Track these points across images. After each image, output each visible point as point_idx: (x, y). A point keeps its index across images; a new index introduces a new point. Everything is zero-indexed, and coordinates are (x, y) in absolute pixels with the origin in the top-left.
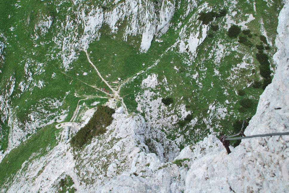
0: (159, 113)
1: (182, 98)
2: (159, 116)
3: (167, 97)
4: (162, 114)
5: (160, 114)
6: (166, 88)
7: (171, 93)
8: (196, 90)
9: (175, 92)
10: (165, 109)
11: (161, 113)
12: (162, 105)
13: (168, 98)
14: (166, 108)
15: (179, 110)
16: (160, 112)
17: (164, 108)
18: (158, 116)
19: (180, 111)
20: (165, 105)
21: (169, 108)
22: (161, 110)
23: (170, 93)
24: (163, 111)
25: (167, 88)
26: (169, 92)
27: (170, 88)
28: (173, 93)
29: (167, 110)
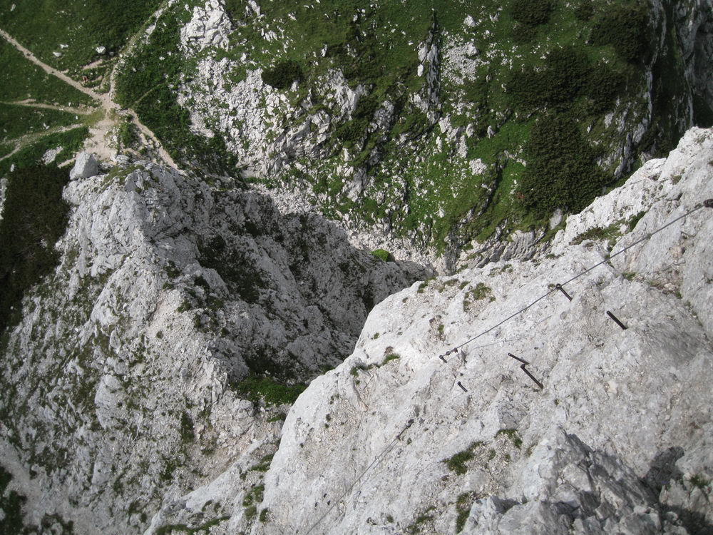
0: (268, 121)
1: (323, 52)
2: (270, 131)
3: (275, 64)
4: (275, 123)
5: (271, 125)
6: (262, 34)
7: (285, 47)
8: (363, 11)
9: (295, 37)
10: (281, 102)
11: (274, 121)
12: (267, 94)
13: (281, 65)
14: (283, 98)
15: (326, 94)
16: (270, 117)
17: (277, 101)
18: (267, 131)
19: (330, 96)
20: (276, 90)
21: (291, 96)
22: (270, 110)
23: (281, 47)
24: (276, 111)
25: (266, 31)
26: (277, 45)
27: (277, 32)
28: (290, 42)
29: (288, 106)
